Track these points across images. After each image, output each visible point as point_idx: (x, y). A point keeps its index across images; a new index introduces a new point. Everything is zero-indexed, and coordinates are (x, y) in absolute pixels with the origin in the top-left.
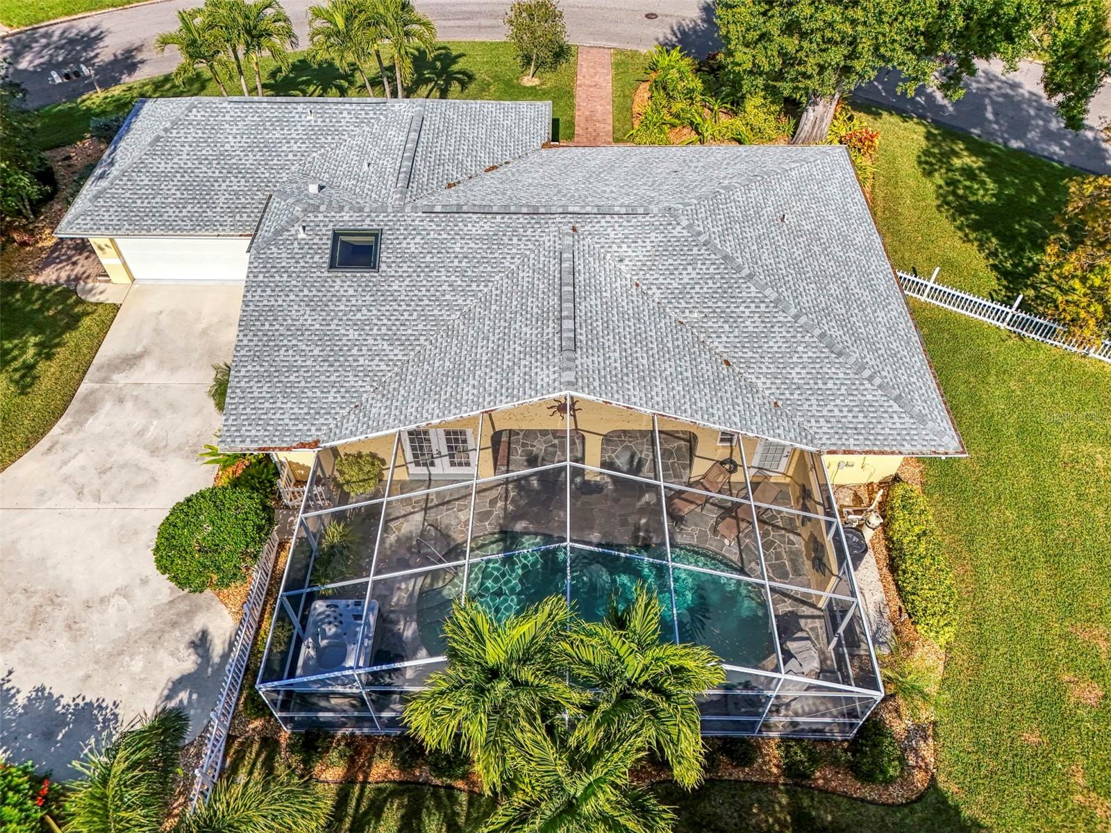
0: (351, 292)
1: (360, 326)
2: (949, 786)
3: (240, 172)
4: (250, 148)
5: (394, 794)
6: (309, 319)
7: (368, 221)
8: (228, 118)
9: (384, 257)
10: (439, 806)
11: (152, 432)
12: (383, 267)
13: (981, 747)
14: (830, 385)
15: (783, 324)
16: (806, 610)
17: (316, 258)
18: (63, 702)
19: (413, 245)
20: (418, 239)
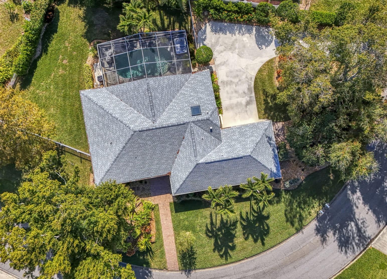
0: (195, 102)
1: (191, 96)
2: (88, 43)
3: (235, 140)
4: (234, 145)
5: (167, 29)
6: (201, 95)
7: (195, 117)
8: (241, 151)
9: (190, 110)
10: (160, 28)
11: (234, 86)
12: (190, 108)
13: (82, 50)
14: (103, 99)
15: (111, 110)
16: (108, 68)
17: (203, 108)
18: (221, 33)
19: (185, 114)
20: (184, 115)
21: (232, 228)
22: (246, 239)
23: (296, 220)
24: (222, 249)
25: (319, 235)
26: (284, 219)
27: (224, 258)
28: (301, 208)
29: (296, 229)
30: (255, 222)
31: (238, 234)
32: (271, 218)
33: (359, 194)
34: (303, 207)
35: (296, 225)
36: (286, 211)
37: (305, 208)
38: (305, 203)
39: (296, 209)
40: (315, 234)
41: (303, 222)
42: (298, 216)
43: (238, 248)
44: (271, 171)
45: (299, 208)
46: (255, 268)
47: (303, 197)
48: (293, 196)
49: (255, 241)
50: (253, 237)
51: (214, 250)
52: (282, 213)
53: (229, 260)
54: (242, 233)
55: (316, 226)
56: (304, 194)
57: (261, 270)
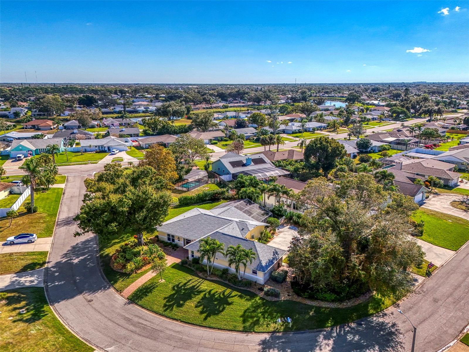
21: (196, 293)
22: (196, 307)
23: (251, 321)
24: (172, 301)
25: (262, 346)
26: (241, 313)
27: (165, 309)
28: (264, 316)
29: (244, 327)
30: (216, 300)
31: (195, 299)
32: (231, 306)
33: (331, 342)
34: (266, 316)
35: (248, 324)
36: (248, 309)
37: (267, 318)
38: (271, 314)
39: (258, 314)
40: (258, 343)
41: (256, 327)
42: (255, 319)
43: (183, 309)
44: (260, 262)
45: (262, 315)
46: (178, 332)
47: (272, 310)
48: (264, 304)
49: (202, 313)
50: (203, 309)
51: (165, 298)
52: (244, 308)
53: (166, 313)
54: (198, 300)
55: (266, 339)
56: (276, 309)
57: (180, 336)
